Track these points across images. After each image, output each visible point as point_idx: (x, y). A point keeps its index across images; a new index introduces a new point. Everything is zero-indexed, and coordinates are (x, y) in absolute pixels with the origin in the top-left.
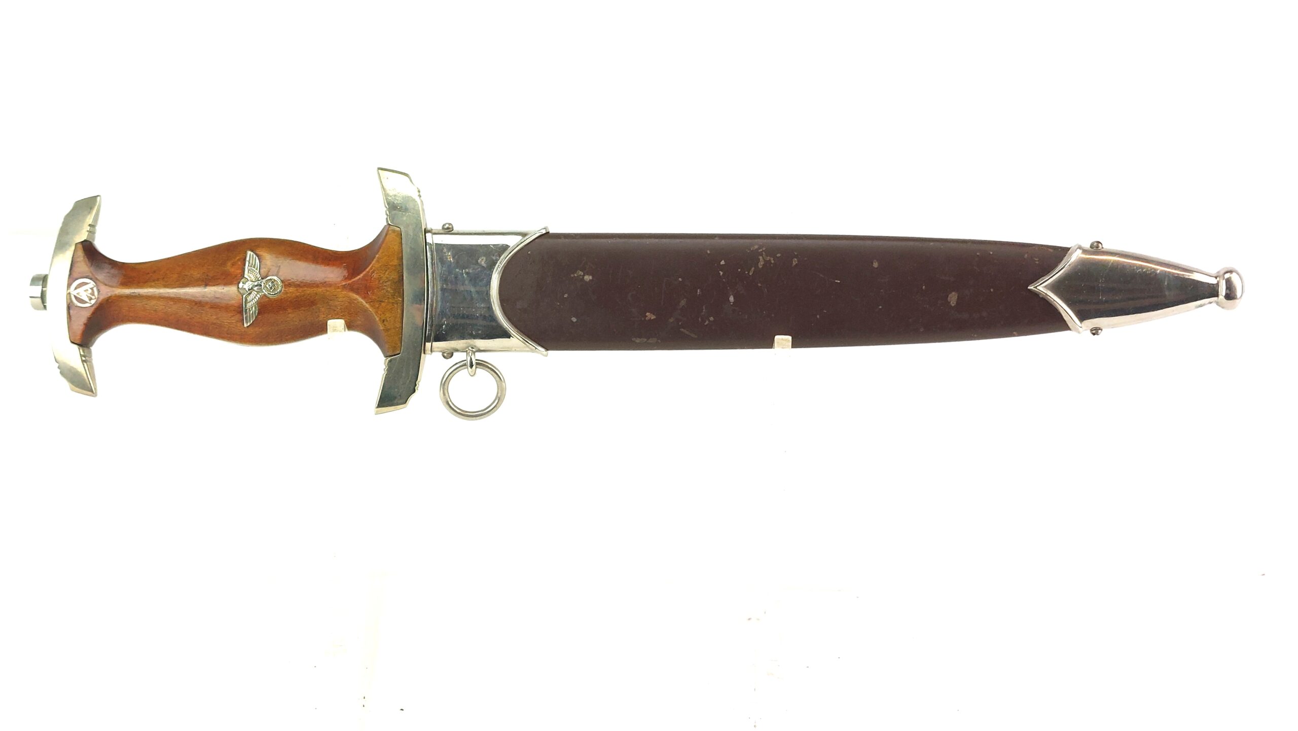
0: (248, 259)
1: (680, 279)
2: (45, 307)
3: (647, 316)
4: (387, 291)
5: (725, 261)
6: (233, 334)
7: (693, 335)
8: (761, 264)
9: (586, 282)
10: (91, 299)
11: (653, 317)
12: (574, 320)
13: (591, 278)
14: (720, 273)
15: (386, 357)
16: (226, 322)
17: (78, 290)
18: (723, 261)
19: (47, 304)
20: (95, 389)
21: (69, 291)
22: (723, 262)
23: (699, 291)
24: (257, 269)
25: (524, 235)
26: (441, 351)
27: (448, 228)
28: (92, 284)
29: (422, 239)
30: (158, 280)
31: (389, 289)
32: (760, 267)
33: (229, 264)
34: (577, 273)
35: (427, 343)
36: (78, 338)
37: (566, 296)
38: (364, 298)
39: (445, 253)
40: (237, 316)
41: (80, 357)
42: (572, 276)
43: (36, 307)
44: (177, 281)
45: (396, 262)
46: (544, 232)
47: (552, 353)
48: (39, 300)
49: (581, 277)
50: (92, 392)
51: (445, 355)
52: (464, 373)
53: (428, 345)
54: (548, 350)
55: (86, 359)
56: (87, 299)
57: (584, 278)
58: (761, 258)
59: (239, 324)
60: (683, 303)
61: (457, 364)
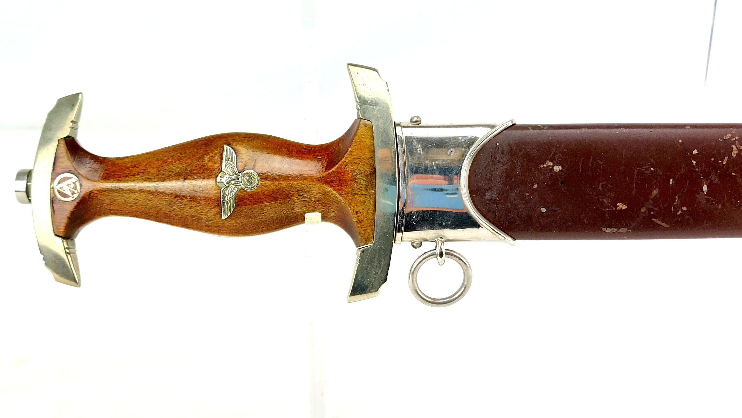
0: (225, 153)
1: (652, 169)
2: (30, 201)
3: (618, 206)
4: (360, 184)
5: (698, 151)
6: (212, 226)
7: (665, 225)
8: (734, 154)
9: (556, 172)
10: (73, 193)
11: (624, 207)
12: (543, 210)
13: (560, 168)
14: (693, 163)
15: (357, 247)
16: (204, 215)
17: (60, 185)
18: (696, 150)
19: (32, 198)
20: (79, 280)
21: (52, 186)
22: (695, 152)
23: (671, 180)
24: (234, 163)
25: (492, 127)
26: (411, 242)
27: (417, 121)
28: (74, 178)
29: (393, 132)
30: (138, 174)
31: (362, 182)
32: (734, 156)
33: (207, 158)
34: (546, 164)
35: (397, 233)
36: (62, 230)
37: (535, 186)
38: (337, 190)
39: (415, 146)
40: (215, 209)
41: (64, 250)
42: (541, 166)
43: (21, 201)
44: (156, 175)
45: (368, 155)
46: (510, 124)
47: (520, 243)
48: (24, 194)
49: (551, 168)
50: (75, 281)
51: (415, 244)
52: (433, 261)
53: (399, 235)
54: (515, 239)
55: (70, 251)
56: (69, 194)
57: (553, 168)
58: (734, 147)
59: (217, 217)
60: (655, 192)
61: (425, 253)
